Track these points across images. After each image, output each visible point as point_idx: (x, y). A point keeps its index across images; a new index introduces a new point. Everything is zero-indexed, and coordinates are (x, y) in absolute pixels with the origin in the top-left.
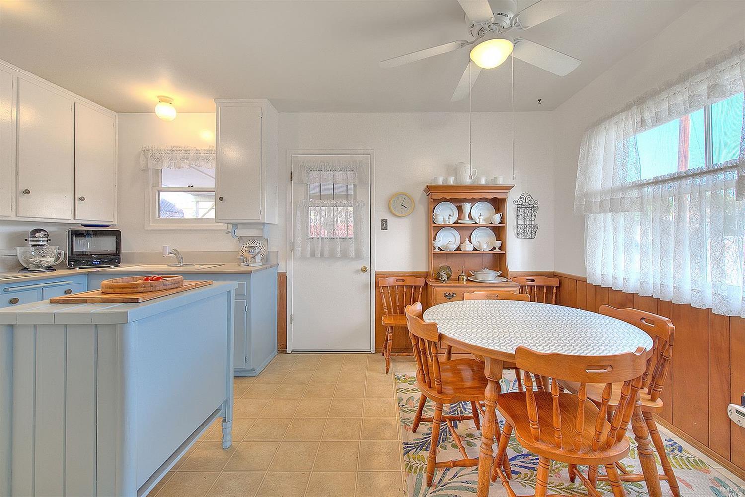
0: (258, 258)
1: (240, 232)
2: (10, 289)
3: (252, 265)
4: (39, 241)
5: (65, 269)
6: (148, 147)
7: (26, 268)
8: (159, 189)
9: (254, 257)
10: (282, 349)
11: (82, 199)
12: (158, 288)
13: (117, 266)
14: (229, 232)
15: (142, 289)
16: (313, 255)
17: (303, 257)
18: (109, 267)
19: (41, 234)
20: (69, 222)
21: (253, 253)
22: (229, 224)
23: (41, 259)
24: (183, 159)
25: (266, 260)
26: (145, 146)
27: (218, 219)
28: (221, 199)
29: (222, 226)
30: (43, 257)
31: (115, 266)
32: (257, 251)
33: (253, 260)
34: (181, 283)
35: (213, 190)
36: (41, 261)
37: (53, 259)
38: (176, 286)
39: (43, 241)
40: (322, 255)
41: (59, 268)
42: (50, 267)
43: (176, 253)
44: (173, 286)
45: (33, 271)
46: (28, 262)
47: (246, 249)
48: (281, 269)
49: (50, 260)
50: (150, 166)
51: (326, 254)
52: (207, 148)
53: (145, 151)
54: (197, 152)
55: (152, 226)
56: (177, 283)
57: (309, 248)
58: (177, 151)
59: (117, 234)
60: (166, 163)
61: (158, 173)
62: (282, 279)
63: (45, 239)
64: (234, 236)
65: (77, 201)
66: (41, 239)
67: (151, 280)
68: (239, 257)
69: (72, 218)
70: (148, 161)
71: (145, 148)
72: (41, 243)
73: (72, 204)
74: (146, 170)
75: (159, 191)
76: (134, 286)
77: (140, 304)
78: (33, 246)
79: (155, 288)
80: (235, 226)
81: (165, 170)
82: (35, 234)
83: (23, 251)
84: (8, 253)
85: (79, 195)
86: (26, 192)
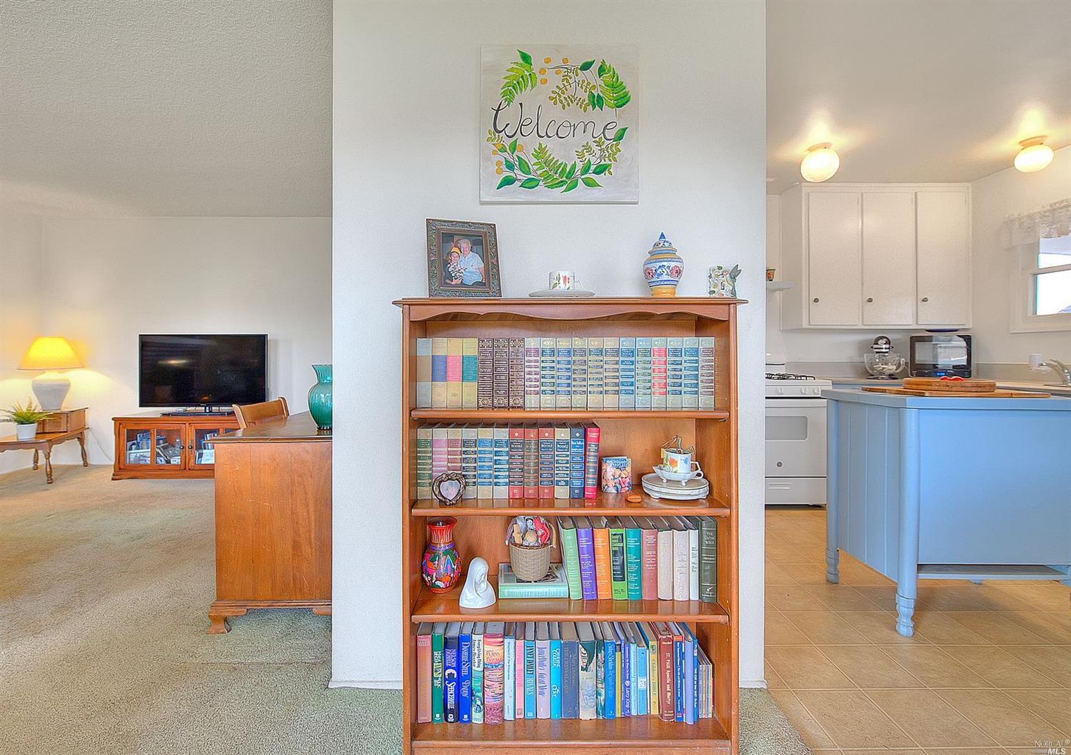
4: (882, 348)
6: (1013, 215)
7: (871, 375)
8: (1036, 272)
11: (925, 300)
19: (884, 341)
20: (912, 327)
23: (884, 366)
26: (1007, 216)
30: (886, 364)
36: (884, 368)
37: (895, 367)
39: (886, 348)
41: (902, 376)
42: (892, 375)
46: (873, 369)
49: (891, 368)
50: (1017, 242)
53: (1009, 223)
55: (1021, 326)
58: (1062, 208)
59: (968, 340)
60: (1043, 231)
61: (1032, 248)
63: (888, 346)
65: (919, 303)
66: (884, 346)
69: (914, 324)
70: (1014, 236)
71: (1008, 218)
72: (884, 350)
73: (915, 307)
74: (1010, 249)
75: (1035, 275)
78: (877, 353)
81: (1044, 240)
82: (878, 341)
83: (869, 358)
84: (857, 359)
85: (921, 297)
86: (870, 300)
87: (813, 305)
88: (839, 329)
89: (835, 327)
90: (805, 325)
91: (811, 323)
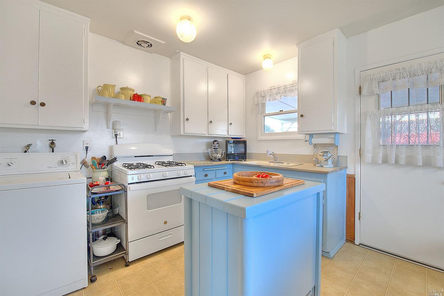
0: (330, 162)
1: (315, 141)
2: (205, 169)
3: (325, 166)
4: (216, 146)
5: (225, 160)
6: (259, 90)
7: (211, 159)
9: (327, 160)
10: (351, 238)
11: (231, 124)
12: (266, 185)
13: (245, 161)
14: (307, 141)
15: (256, 184)
16: (385, 161)
17: (374, 163)
18: (242, 161)
19: (216, 143)
20: (226, 136)
21: (326, 157)
22: (306, 134)
23: (217, 155)
24: (276, 94)
25: (336, 164)
26: (257, 90)
27: (300, 131)
28: (302, 116)
29: (301, 137)
31: (244, 161)
32: (329, 155)
33: (325, 163)
34: (282, 181)
35: (296, 111)
36: (216, 156)
38: (279, 184)
40: (397, 162)
41: (223, 160)
42: (220, 159)
43: (274, 154)
44: (276, 184)
45: (213, 161)
46: (212, 156)
47: (320, 154)
48: (350, 171)
49: (219, 156)
50: (260, 102)
51: (402, 161)
52: (291, 83)
53: (257, 93)
54: (285, 87)
55: (261, 138)
56: (279, 182)
57: (381, 155)
58: (274, 89)
59: (245, 142)
60: (268, 98)
61: (264, 105)
62: (351, 181)
63: (218, 145)
64: (311, 144)
65: (229, 125)
67: (262, 177)
68: (314, 159)
69: (227, 135)
70: (259, 99)
72: (216, 147)
73: (227, 127)
74: (257, 105)
75: (264, 116)
76: (251, 181)
77: (255, 199)
78: (214, 148)
79: (265, 184)
80: (311, 135)
81: (267, 102)
82: (214, 143)
83: (211, 150)
84: (206, 151)
85: (229, 123)
86: (211, 122)
87: (186, 122)
88: (198, 136)
89: (196, 135)
90: (182, 133)
91: (185, 132)
